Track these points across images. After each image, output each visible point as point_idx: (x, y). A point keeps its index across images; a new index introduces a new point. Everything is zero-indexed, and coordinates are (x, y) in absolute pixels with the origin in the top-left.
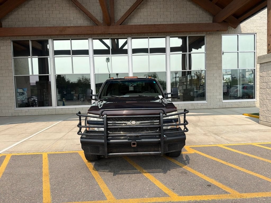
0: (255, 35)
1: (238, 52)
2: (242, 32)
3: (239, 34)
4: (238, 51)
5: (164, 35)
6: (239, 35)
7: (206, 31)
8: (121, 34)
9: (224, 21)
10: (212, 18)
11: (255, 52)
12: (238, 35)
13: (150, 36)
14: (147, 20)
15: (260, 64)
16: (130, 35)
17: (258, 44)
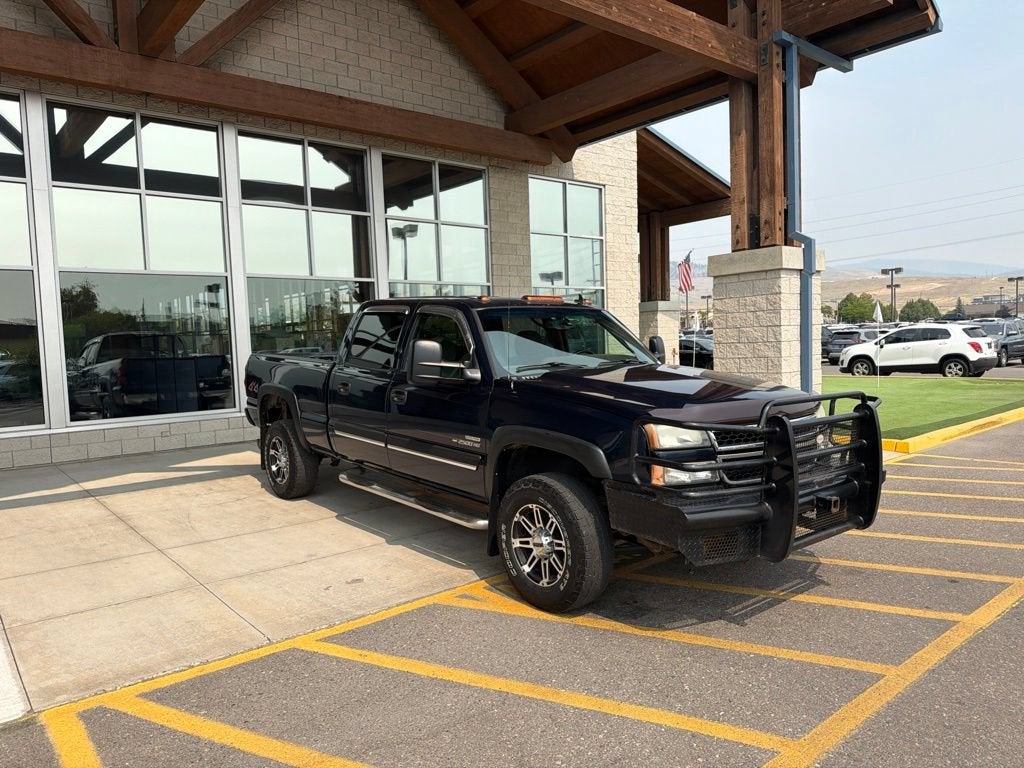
0: (600, 190)
1: (566, 237)
2: (576, 177)
3: (567, 182)
4: (566, 231)
5: (363, 143)
6: (568, 186)
7: (491, 156)
8: (191, 103)
9: (542, 135)
10: (504, 115)
11: (602, 240)
12: (565, 183)
13: (311, 135)
14: (297, 69)
15: (715, 277)
16: (234, 119)
17: (608, 219)
